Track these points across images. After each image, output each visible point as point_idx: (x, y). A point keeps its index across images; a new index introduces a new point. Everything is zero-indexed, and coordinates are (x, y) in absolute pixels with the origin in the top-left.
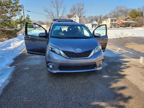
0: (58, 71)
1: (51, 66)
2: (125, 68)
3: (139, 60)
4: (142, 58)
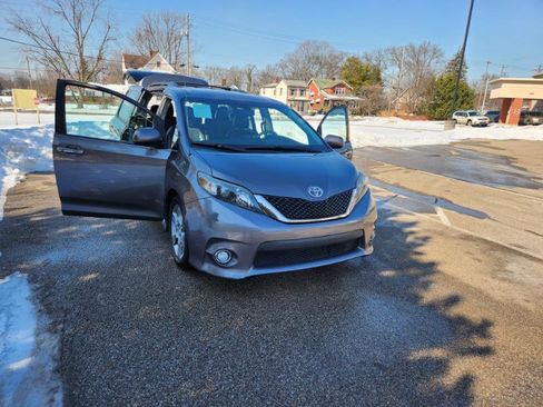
0: (251, 272)
1: (223, 257)
2: (419, 242)
3: (438, 218)
4: (440, 211)
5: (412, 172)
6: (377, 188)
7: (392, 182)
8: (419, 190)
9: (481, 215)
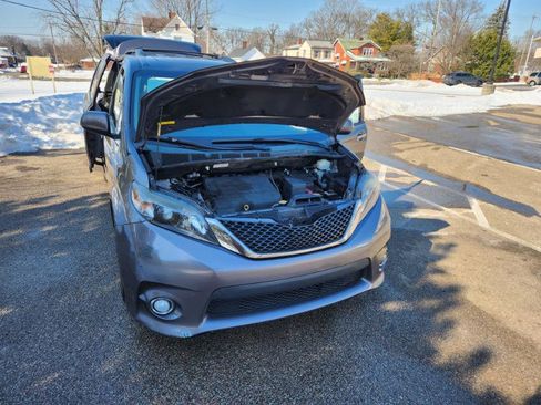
1: (162, 306)
3: (473, 216)
4: (475, 203)
5: (443, 150)
6: (399, 172)
7: (418, 163)
8: (451, 173)
9: (527, 211)
